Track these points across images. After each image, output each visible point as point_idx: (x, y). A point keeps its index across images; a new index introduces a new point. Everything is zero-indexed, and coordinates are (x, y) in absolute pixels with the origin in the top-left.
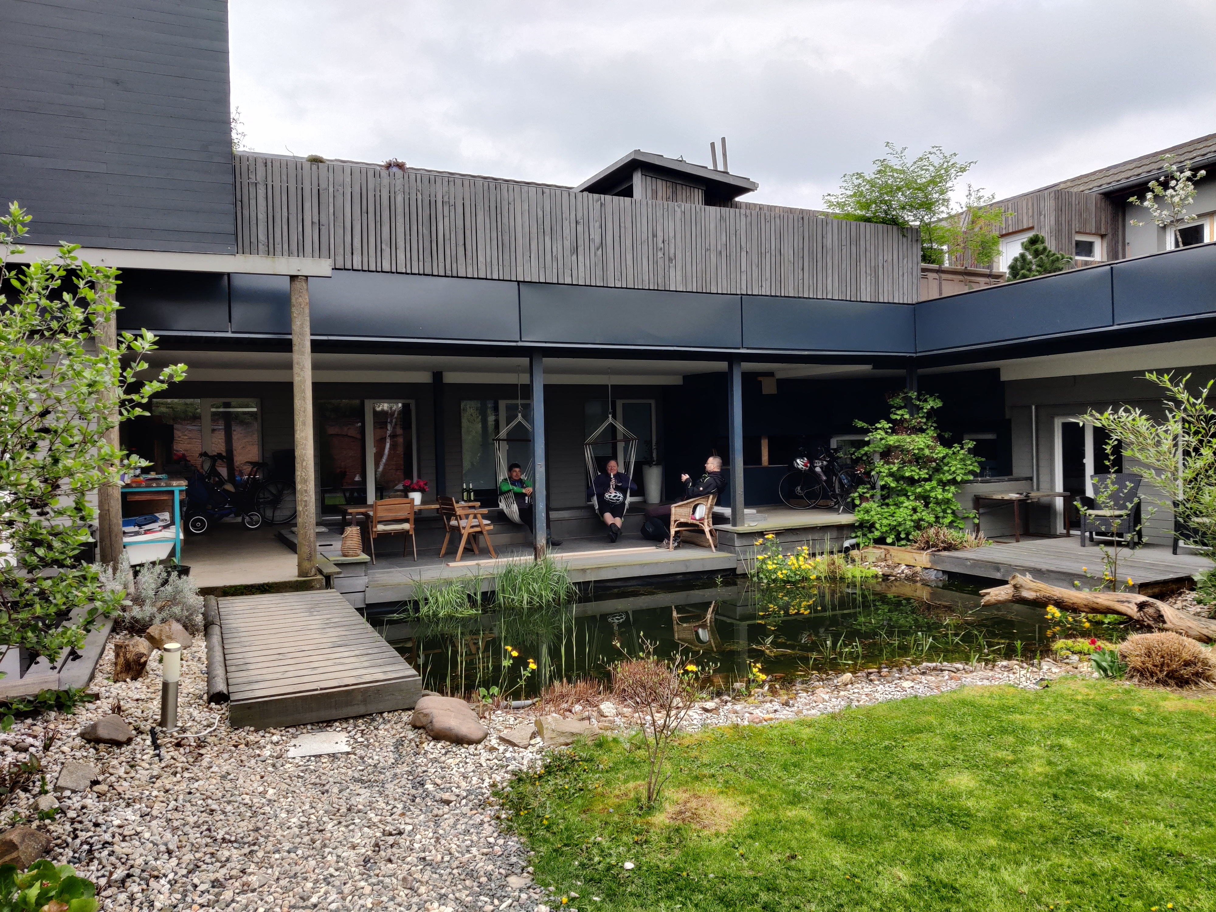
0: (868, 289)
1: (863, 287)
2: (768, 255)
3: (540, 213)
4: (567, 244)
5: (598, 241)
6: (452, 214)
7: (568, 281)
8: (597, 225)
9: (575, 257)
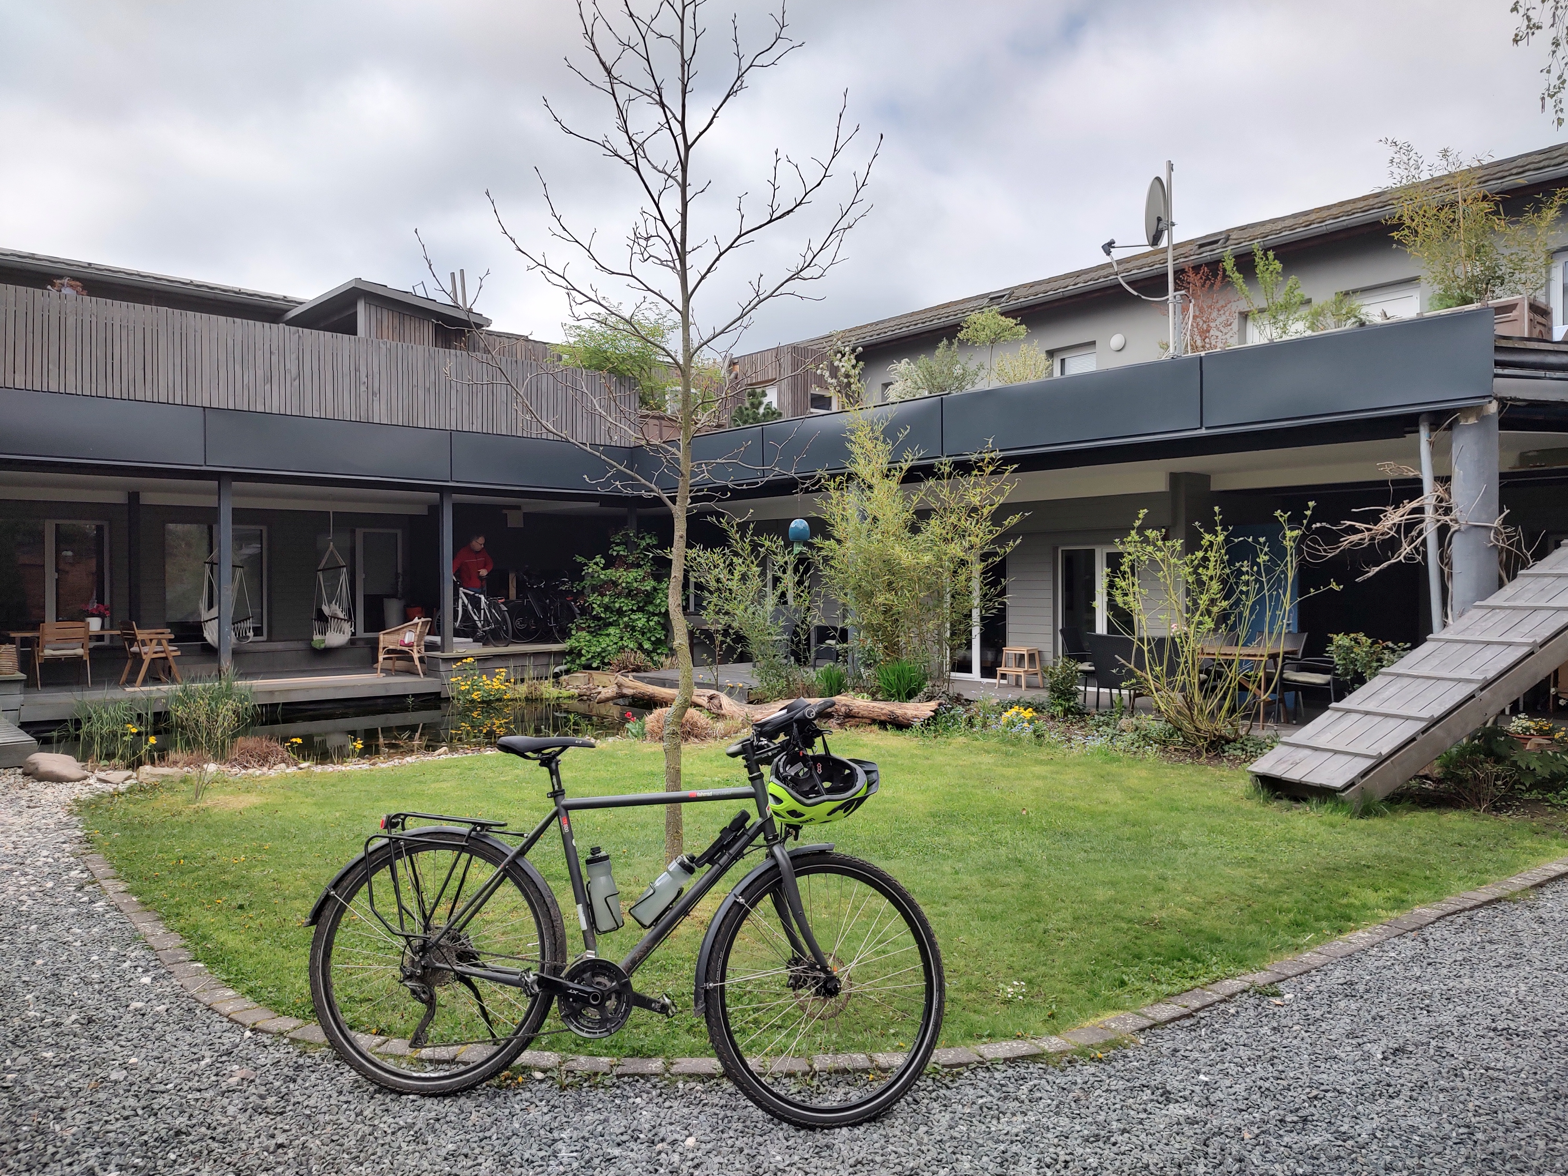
0: (585, 432)
1: (579, 429)
2: (480, 395)
3: (230, 343)
4: (260, 373)
5: (294, 371)
6: (131, 338)
7: (260, 409)
8: (294, 356)
9: (268, 386)
